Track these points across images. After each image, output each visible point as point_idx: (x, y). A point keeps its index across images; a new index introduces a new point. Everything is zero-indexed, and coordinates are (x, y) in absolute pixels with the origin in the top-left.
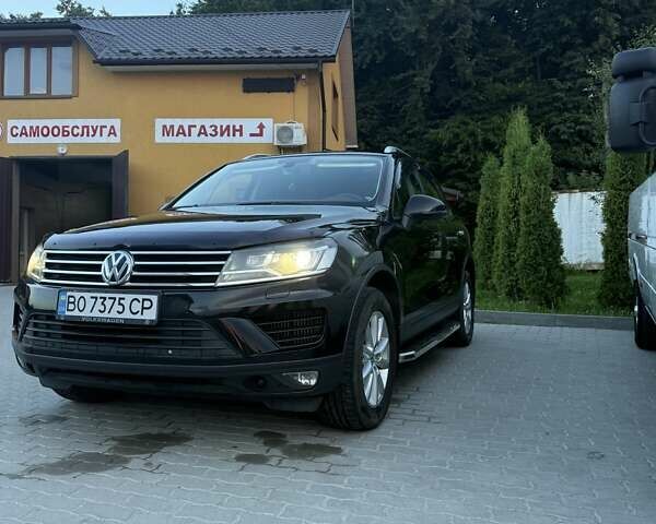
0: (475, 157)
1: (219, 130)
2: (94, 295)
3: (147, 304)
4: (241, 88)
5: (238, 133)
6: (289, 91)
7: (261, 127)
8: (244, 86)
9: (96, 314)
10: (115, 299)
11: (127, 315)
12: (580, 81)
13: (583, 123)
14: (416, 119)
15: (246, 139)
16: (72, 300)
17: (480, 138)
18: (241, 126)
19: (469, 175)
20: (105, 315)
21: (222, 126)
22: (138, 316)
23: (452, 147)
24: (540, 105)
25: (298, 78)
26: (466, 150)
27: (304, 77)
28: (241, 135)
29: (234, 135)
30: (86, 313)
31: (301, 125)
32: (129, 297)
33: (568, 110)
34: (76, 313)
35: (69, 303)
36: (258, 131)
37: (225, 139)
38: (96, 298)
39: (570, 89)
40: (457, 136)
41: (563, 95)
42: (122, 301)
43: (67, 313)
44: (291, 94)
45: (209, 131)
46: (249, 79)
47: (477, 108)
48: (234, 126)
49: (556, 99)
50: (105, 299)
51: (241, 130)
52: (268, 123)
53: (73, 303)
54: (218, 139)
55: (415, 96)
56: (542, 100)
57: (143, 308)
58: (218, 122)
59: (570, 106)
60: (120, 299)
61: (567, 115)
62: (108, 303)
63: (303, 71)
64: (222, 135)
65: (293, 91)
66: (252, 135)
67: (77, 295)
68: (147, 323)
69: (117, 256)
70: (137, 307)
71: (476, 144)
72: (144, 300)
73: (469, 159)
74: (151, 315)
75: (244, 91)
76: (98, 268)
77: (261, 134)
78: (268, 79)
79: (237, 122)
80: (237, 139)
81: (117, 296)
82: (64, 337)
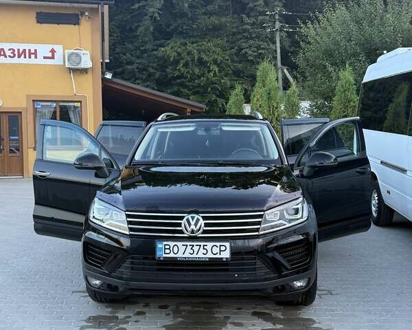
0: (192, 70)
1: (16, 53)
2: (184, 243)
3: (223, 248)
4: (35, 20)
5: (33, 56)
6: (75, 25)
7: (53, 51)
8: (37, 18)
9: (187, 255)
10: (200, 246)
11: (210, 255)
12: (260, 18)
13: (263, 49)
14: (147, 39)
15: (40, 60)
16: (167, 247)
17: (196, 57)
18: (36, 50)
19: (188, 84)
20: (194, 256)
21: (19, 50)
22: (218, 256)
23: (176, 62)
24: (234, 34)
25: (82, 14)
26: (186, 65)
27: (87, 14)
28: (36, 57)
29: (30, 57)
30: (180, 255)
31: (87, 52)
32: (210, 245)
33: (252, 38)
34: (172, 255)
35: (165, 249)
36: (50, 55)
37: (22, 60)
38: (187, 246)
39: (254, 24)
40: (179, 54)
41: (249, 27)
42: (205, 247)
43: (164, 255)
44: (77, 26)
45: (8, 53)
46: (41, 12)
47: (191, 34)
48: (30, 50)
49: (245, 31)
50: (193, 246)
51: (35, 53)
52: (59, 49)
53: (169, 249)
54: (16, 60)
55: (147, 22)
56: (234, 30)
57: (220, 251)
58: (16, 46)
59: (254, 35)
60: (204, 246)
61: (251, 42)
62: (196, 248)
63: (86, 9)
64: (19, 57)
65: (78, 24)
66: (45, 58)
67: (172, 244)
68: (224, 260)
69: (193, 218)
70: (216, 250)
71: (193, 60)
72: (220, 246)
73: (188, 72)
74: (226, 255)
75: (38, 22)
76: (179, 225)
77: (53, 57)
78: (58, 14)
79: (32, 47)
80: (33, 61)
81: (202, 244)
82: (159, 270)
